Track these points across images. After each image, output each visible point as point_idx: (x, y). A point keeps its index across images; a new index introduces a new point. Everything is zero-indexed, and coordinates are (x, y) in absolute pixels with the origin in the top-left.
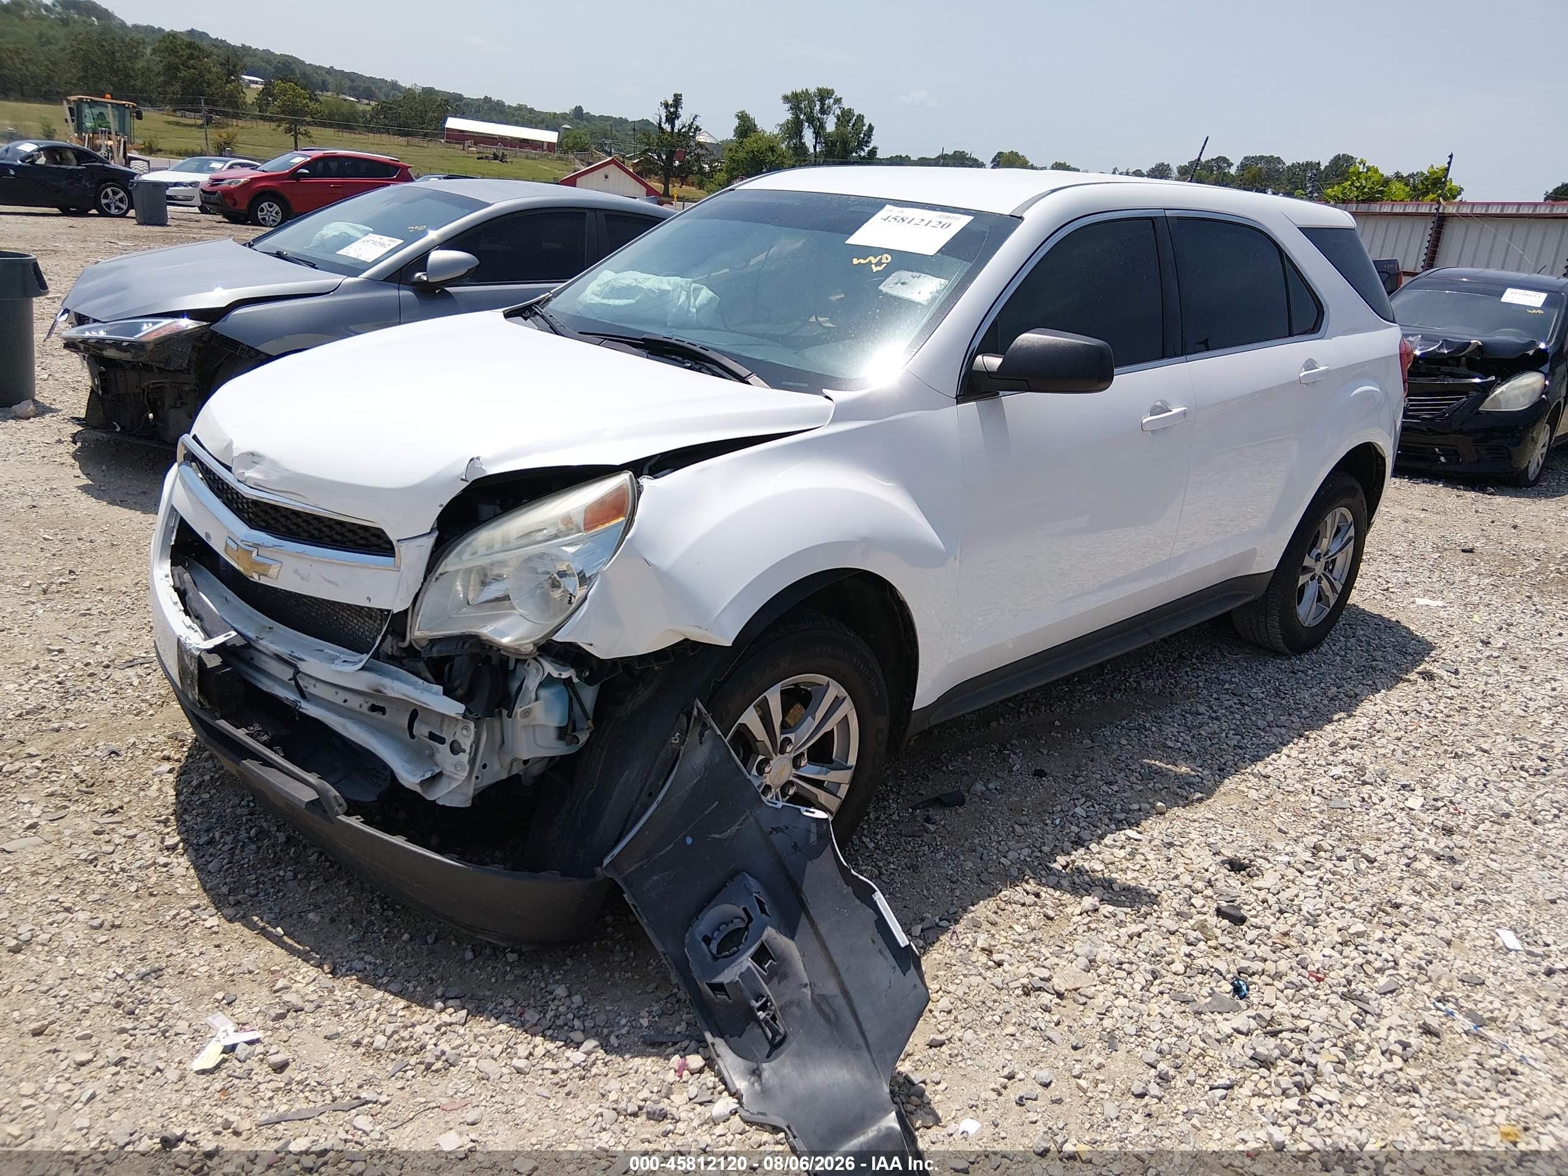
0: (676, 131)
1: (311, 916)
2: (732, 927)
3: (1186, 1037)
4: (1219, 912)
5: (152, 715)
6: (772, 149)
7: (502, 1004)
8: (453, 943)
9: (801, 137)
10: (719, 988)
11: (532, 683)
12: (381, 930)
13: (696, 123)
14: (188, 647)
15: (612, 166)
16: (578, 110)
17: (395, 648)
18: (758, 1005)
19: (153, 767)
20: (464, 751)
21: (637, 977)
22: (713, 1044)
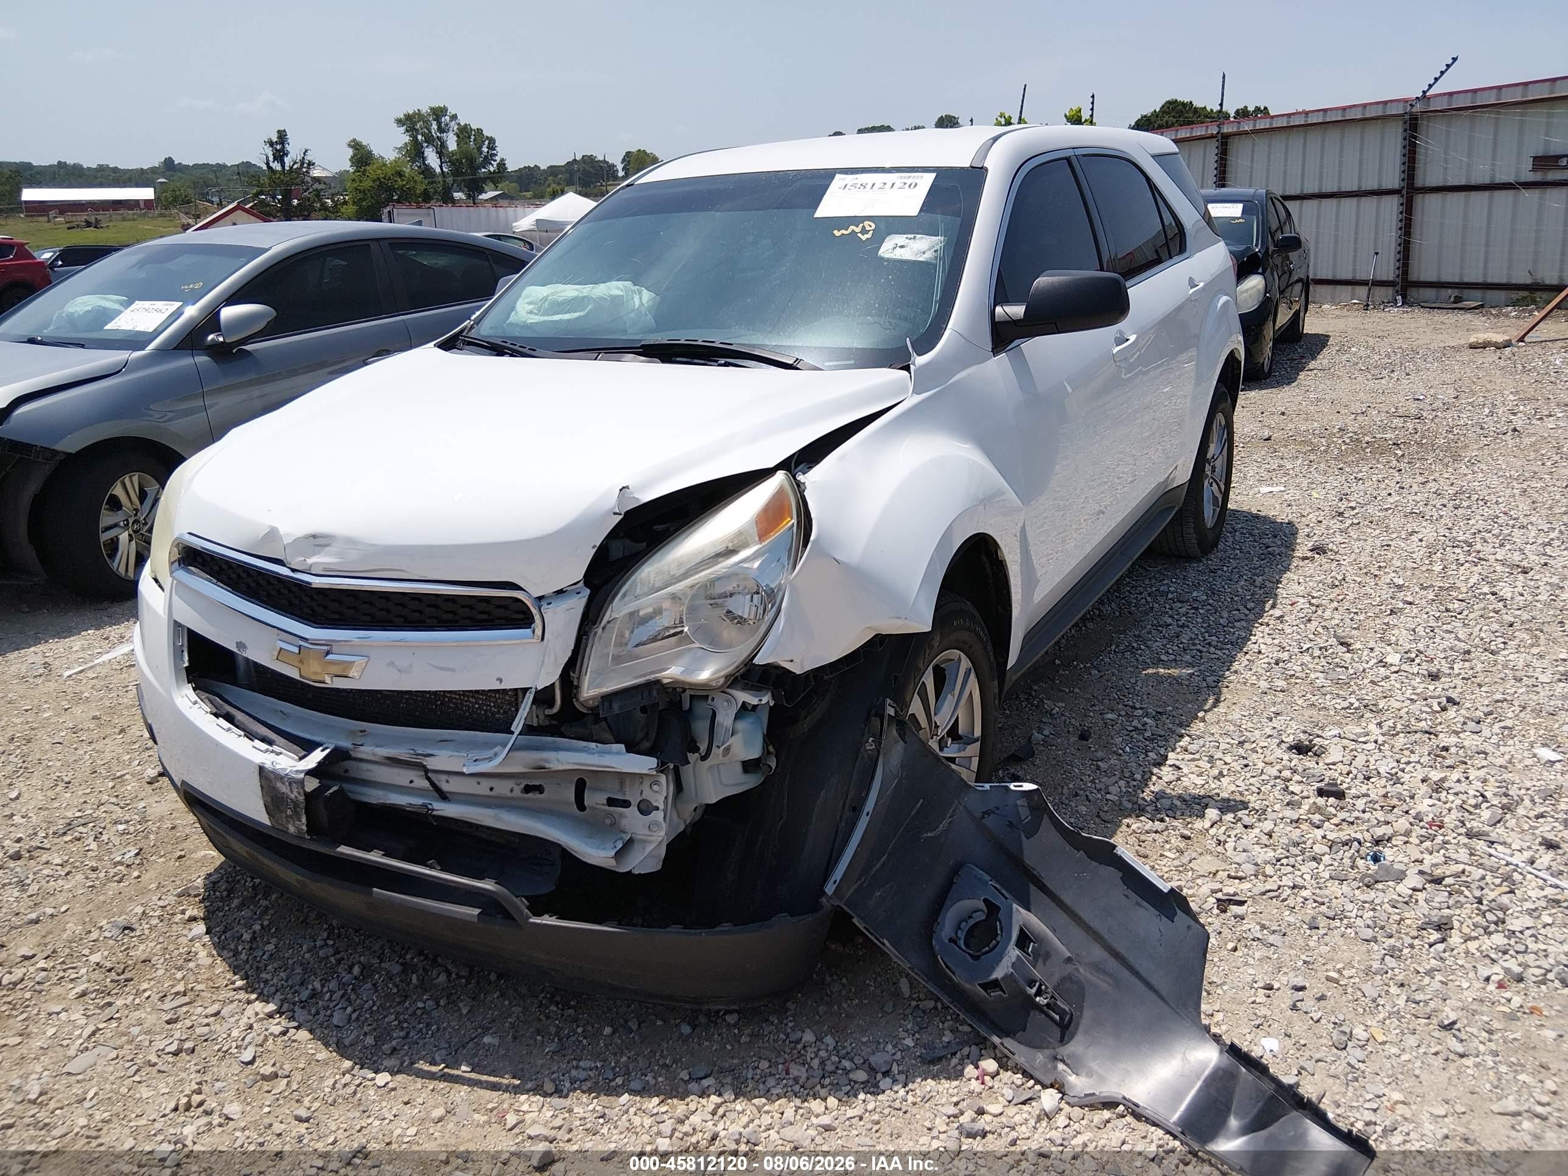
0: (287, 168)
1: (487, 1040)
2: (972, 922)
3: (1378, 908)
4: (1321, 793)
5: (139, 877)
6: (400, 174)
7: (757, 1067)
8: (659, 1023)
9: (424, 159)
10: (996, 984)
11: (726, 718)
12: (575, 1033)
13: (308, 158)
14: (282, 773)
15: (239, 212)
16: (169, 162)
17: (542, 717)
18: (1034, 990)
19: (185, 932)
20: (657, 808)
21: (866, 1001)
22: (1002, 1044)
